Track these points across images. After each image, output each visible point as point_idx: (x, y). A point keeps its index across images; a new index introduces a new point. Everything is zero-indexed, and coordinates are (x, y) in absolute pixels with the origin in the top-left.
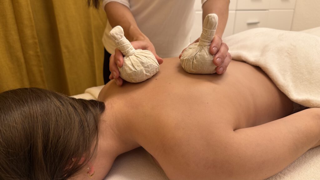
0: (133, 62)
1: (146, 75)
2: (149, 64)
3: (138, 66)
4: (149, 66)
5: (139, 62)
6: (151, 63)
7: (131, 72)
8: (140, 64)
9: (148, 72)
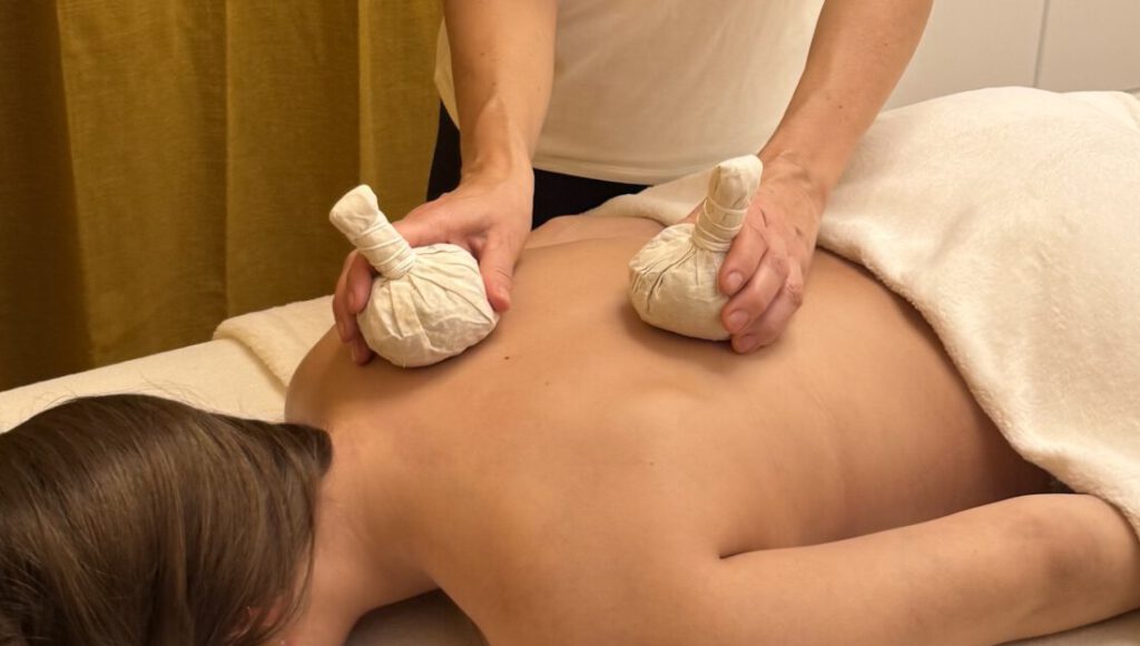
0: (398, 307)
1: (432, 352)
2: (447, 317)
3: (408, 323)
4: (446, 326)
5: (414, 309)
6: (452, 316)
7: (384, 338)
8: (416, 318)
9: (441, 343)
